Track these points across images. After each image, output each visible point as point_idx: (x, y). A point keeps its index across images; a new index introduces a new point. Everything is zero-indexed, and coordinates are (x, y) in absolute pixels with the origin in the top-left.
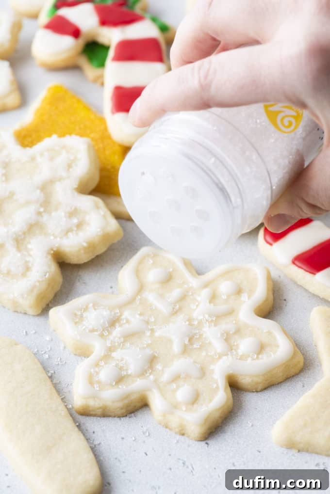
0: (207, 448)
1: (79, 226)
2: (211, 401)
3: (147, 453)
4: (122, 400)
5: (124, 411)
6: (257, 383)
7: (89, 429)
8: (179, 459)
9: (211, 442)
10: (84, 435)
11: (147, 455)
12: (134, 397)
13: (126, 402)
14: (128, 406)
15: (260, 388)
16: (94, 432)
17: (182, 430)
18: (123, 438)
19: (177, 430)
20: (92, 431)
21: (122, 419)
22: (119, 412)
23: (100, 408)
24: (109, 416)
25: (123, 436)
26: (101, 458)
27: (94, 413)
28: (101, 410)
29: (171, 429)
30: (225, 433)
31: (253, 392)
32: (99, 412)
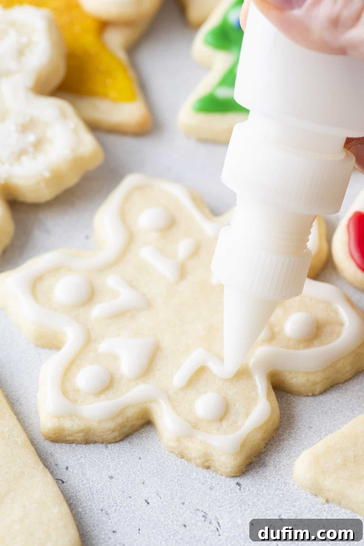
0: (238, 491)
1: (38, 145)
2: (247, 415)
3: (149, 501)
4: (113, 418)
5: (116, 434)
6: (315, 384)
7: (60, 463)
8: (198, 510)
9: (245, 481)
10: (52, 473)
11: (148, 503)
12: (131, 413)
13: (119, 420)
14: (123, 426)
15: (318, 389)
16: (67, 468)
17: (207, 461)
18: (111, 477)
19: (198, 461)
20: (64, 467)
21: (109, 446)
22: (110, 437)
23: (82, 431)
24: (95, 442)
25: (112, 473)
26: (80, 510)
27: (71, 438)
28: (81, 435)
29: (189, 460)
30: (266, 466)
31: (308, 396)
32: (79, 437)
